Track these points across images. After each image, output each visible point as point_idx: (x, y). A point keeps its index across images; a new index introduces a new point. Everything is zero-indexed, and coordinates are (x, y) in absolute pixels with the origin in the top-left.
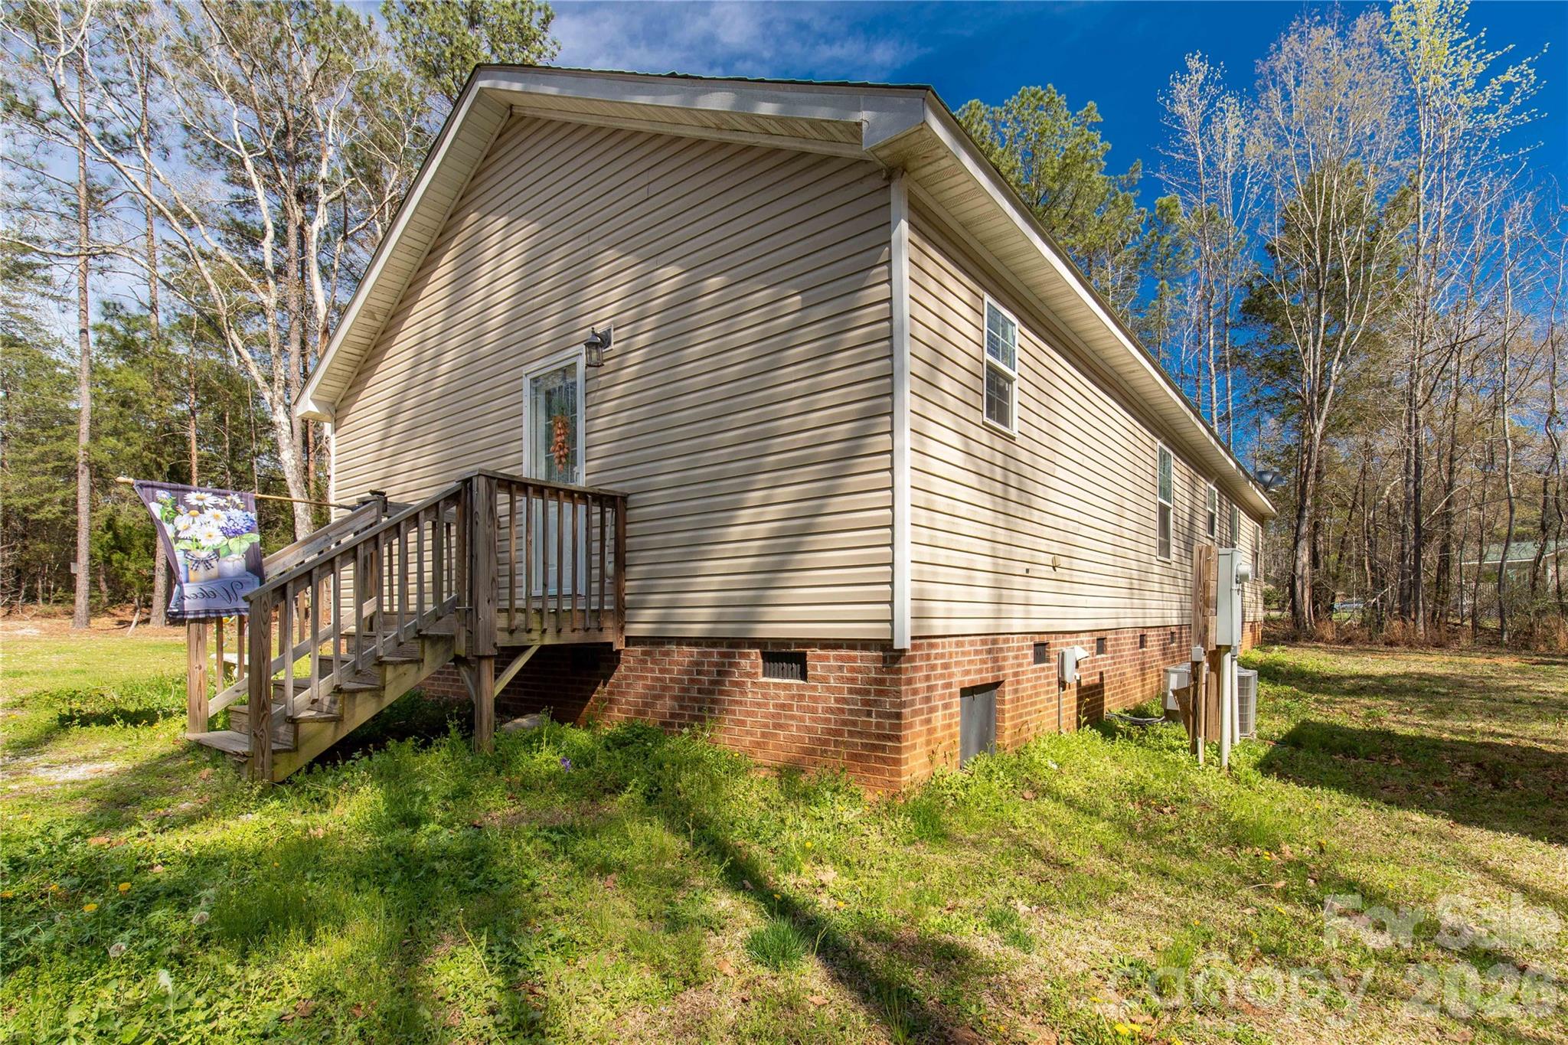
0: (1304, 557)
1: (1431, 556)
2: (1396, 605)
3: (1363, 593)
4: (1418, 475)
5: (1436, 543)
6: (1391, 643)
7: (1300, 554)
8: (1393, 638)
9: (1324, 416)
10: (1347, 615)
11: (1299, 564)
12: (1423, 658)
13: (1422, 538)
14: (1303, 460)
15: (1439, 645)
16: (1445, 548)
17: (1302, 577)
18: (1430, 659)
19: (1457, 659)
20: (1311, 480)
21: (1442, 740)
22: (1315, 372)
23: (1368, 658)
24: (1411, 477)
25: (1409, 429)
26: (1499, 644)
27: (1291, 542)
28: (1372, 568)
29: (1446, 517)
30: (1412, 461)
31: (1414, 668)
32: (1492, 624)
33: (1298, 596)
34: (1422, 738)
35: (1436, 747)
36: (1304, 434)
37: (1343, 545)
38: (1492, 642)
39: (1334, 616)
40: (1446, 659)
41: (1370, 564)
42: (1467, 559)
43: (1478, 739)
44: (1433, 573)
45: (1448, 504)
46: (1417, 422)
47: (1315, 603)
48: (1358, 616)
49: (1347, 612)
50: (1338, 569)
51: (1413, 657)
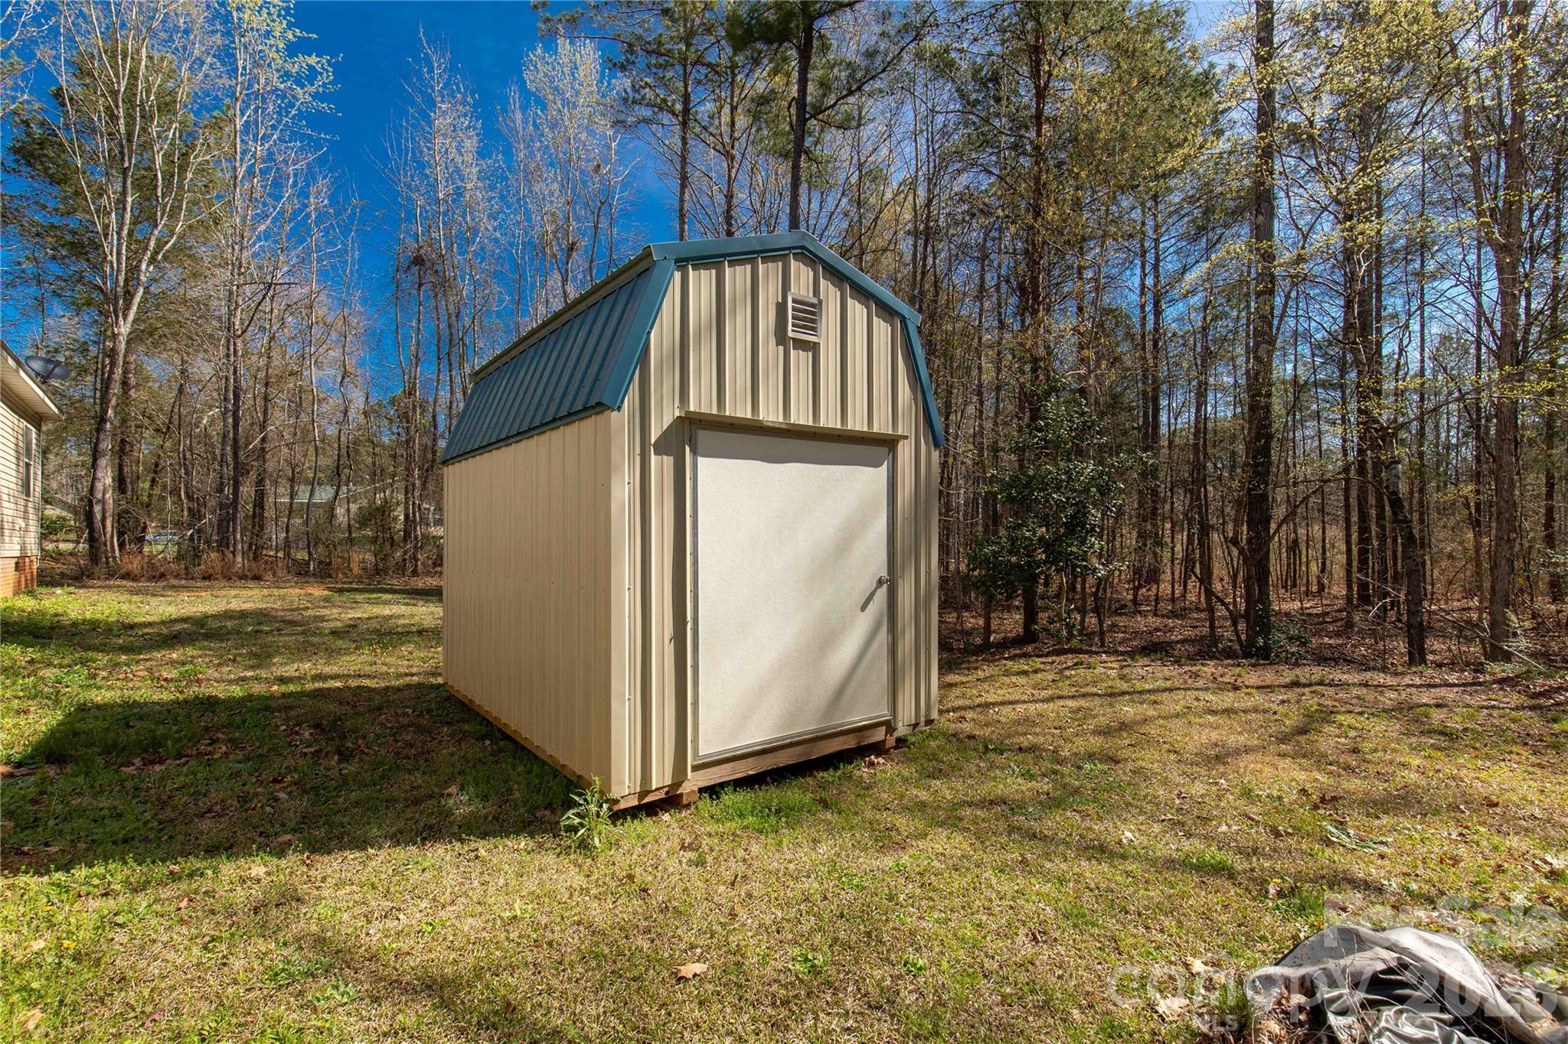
0: (106, 478)
1: (247, 490)
2: (215, 537)
3: (178, 524)
4: (237, 406)
5: (253, 475)
6: (207, 577)
7: (100, 474)
8: (211, 571)
9: (131, 317)
10: (160, 548)
11: (99, 486)
12: (244, 592)
13: (240, 470)
14: (104, 366)
15: (257, 578)
16: (260, 482)
17: (103, 502)
18: (250, 593)
19: (276, 592)
20: (116, 389)
21: (272, 697)
22: (119, 263)
23: (184, 596)
24: (230, 407)
25: (228, 356)
26: (307, 573)
27: (89, 460)
28: (189, 497)
29: (262, 452)
30: (231, 388)
31: (236, 605)
32: (302, 555)
33: (98, 524)
34: (250, 697)
35: (267, 708)
36: (106, 333)
37: (156, 469)
38: (302, 572)
39: (146, 549)
40: (265, 592)
41: (186, 493)
42: (279, 496)
43: (309, 686)
44: (250, 507)
45: (263, 440)
46: (235, 351)
47: (121, 534)
48: (173, 550)
49: (161, 545)
50: (150, 496)
51: (233, 592)
